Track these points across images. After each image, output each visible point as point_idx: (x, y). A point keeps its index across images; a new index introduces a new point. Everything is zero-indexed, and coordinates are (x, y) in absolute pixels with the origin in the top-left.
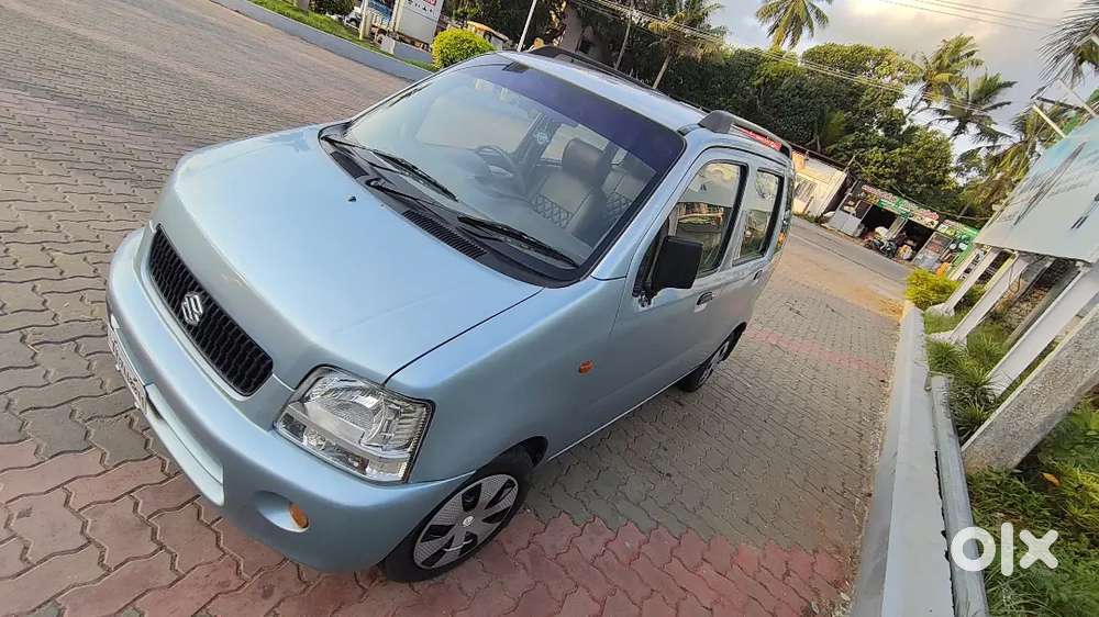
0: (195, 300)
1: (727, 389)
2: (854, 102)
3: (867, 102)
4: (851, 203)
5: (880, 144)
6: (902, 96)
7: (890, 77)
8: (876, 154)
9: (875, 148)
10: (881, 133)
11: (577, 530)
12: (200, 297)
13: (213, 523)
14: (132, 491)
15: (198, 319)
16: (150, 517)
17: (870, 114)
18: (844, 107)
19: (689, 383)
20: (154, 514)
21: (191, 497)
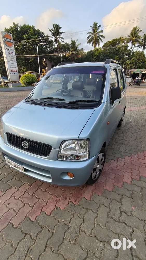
0: (25, 143)
1: (127, 123)
2: (118, 52)
3: (121, 51)
4: (128, 75)
5: (128, 59)
6: (128, 46)
7: (124, 43)
8: (128, 62)
9: (127, 61)
10: (127, 57)
11: (117, 162)
12: (26, 141)
13: (46, 190)
14: (26, 191)
15: (28, 146)
16: (33, 195)
17: (123, 53)
18: (117, 55)
19: (120, 125)
20: (33, 193)
21: (37, 187)
